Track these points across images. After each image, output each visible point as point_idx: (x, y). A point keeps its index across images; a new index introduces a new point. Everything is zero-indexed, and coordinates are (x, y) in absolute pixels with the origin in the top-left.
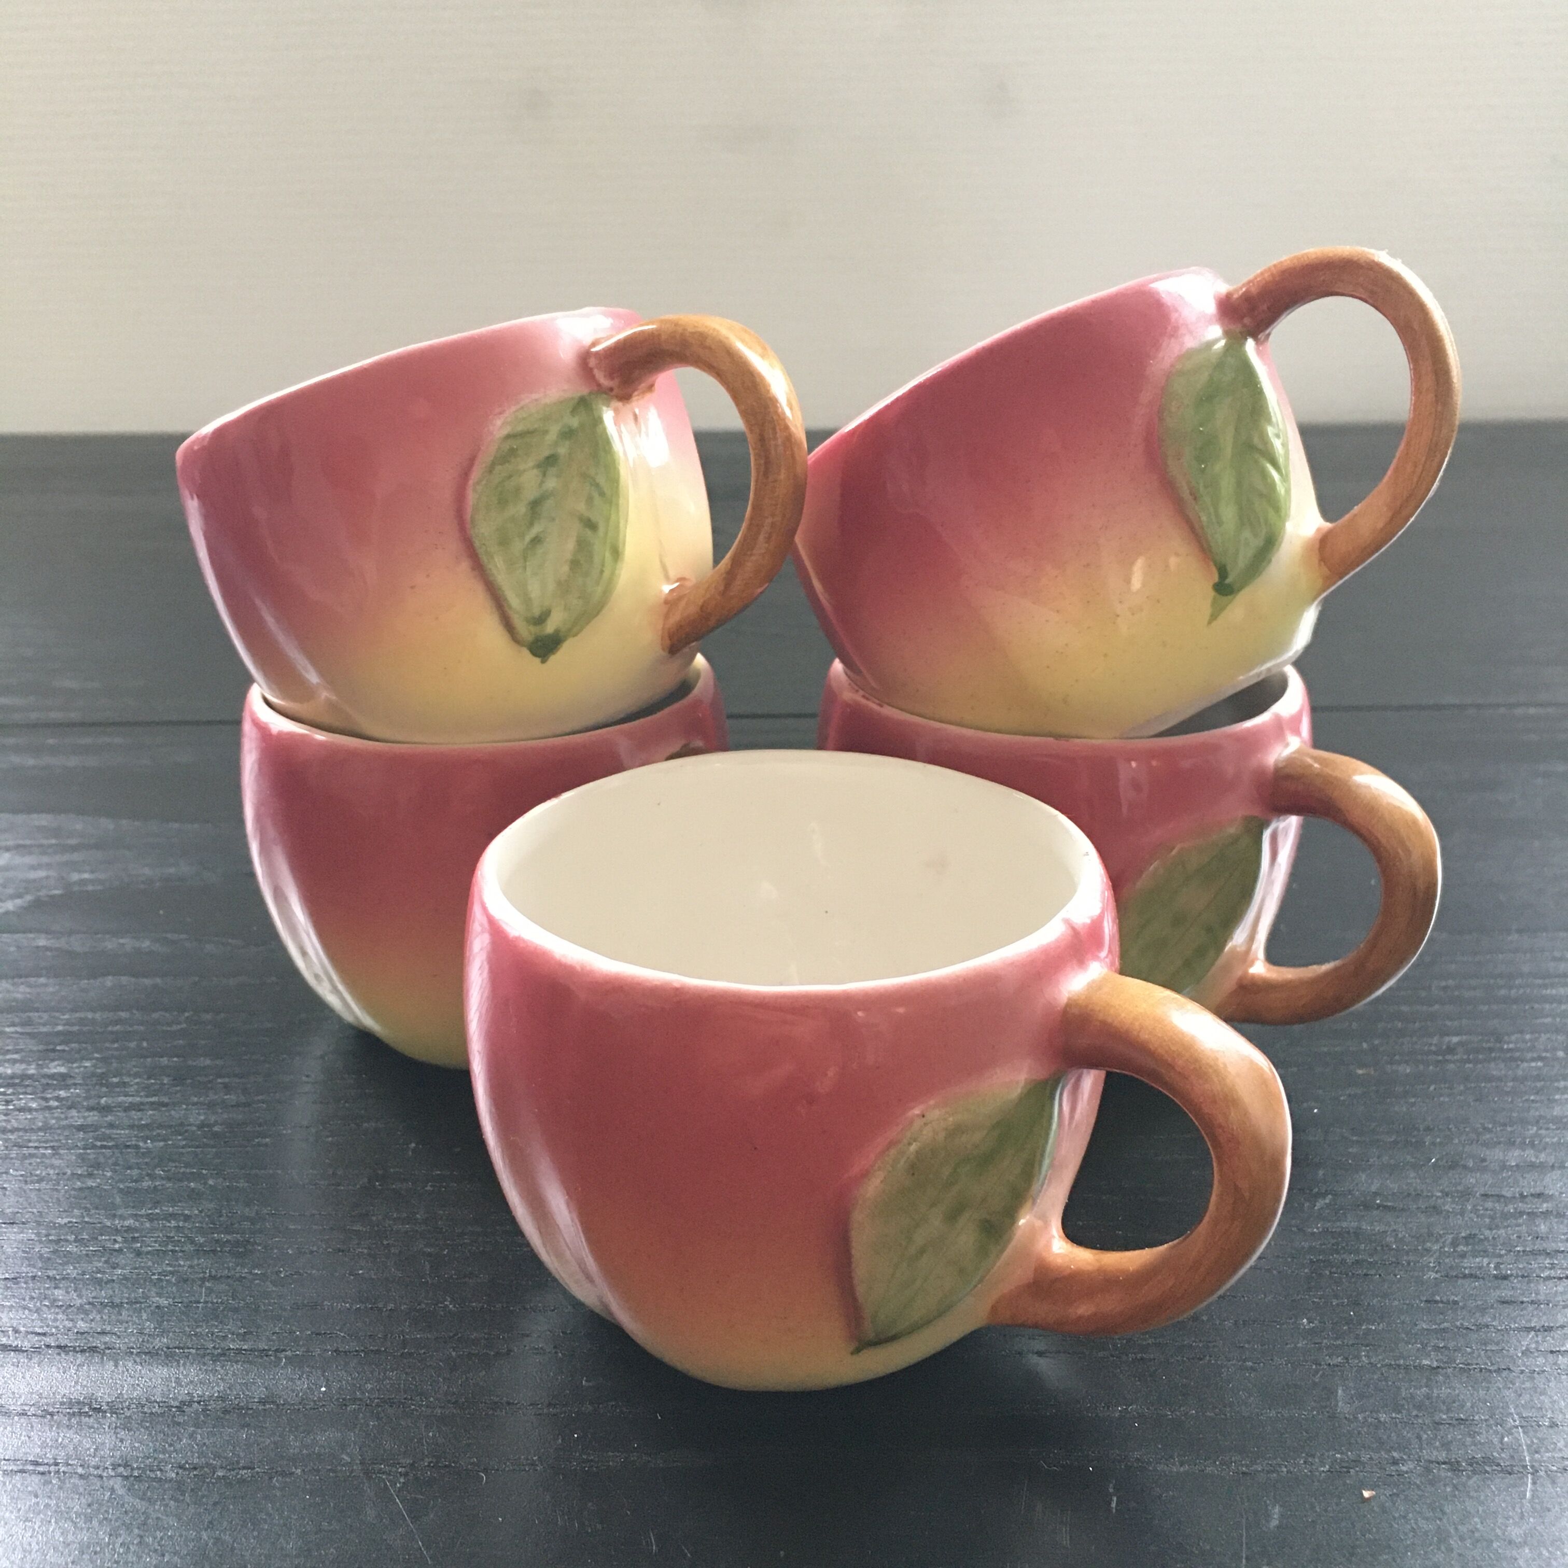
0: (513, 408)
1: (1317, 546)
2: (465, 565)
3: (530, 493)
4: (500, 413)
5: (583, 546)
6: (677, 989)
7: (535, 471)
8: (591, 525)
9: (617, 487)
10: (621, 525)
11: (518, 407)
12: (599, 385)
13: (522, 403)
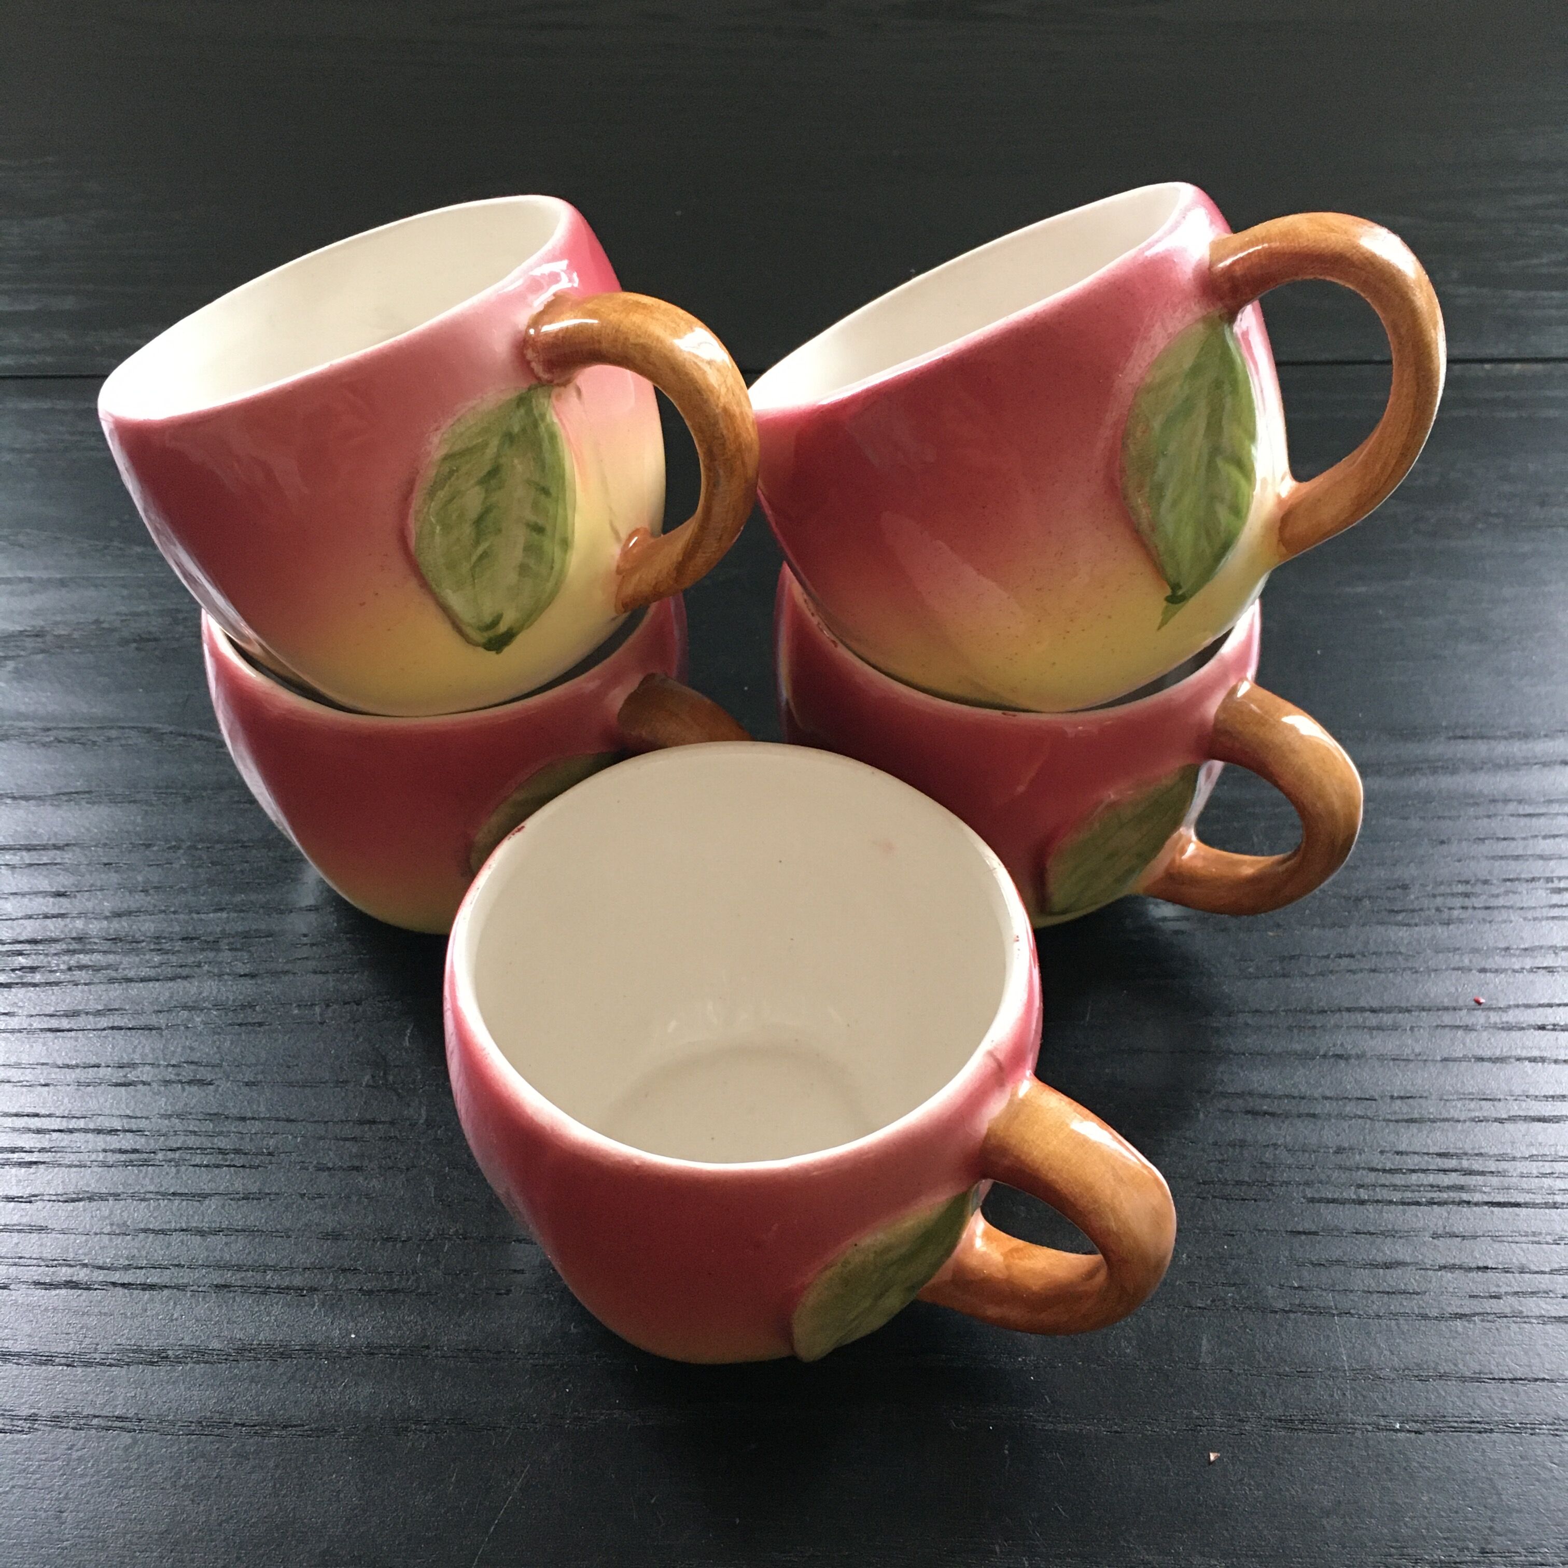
0: (450, 421)
1: (1278, 525)
2: (413, 584)
3: (474, 510)
4: (437, 429)
5: (532, 549)
6: (638, 1167)
7: (477, 488)
8: (539, 530)
9: (564, 483)
10: (570, 517)
11: (456, 418)
12: (539, 379)
13: (458, 415)
